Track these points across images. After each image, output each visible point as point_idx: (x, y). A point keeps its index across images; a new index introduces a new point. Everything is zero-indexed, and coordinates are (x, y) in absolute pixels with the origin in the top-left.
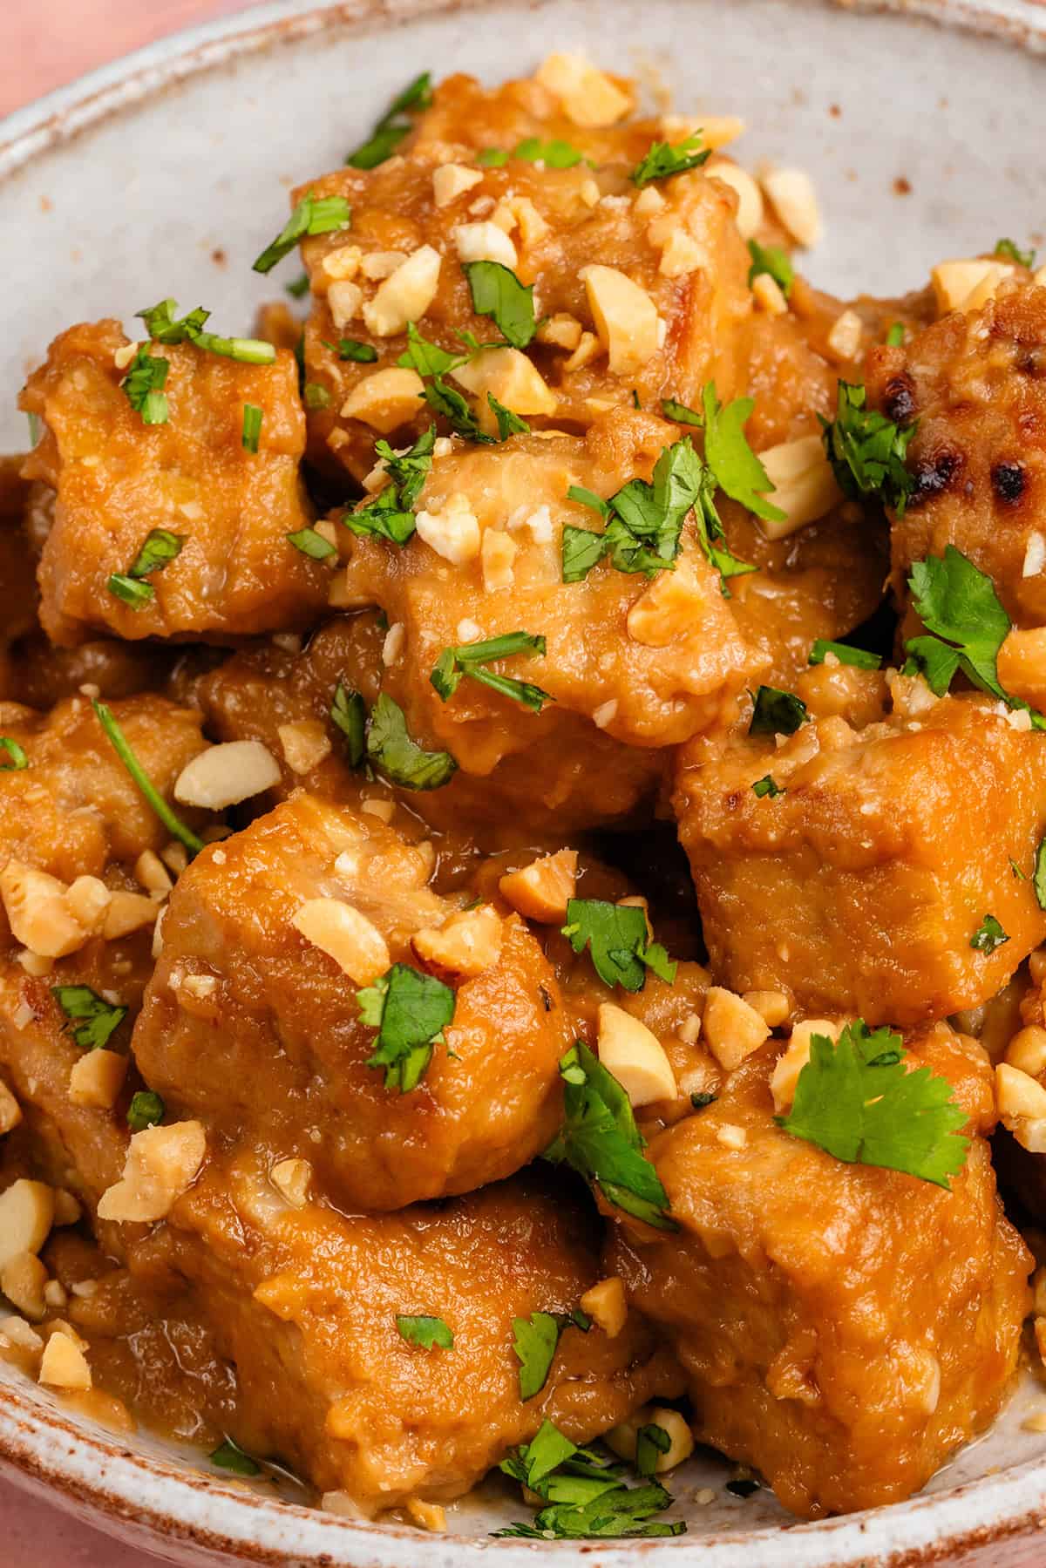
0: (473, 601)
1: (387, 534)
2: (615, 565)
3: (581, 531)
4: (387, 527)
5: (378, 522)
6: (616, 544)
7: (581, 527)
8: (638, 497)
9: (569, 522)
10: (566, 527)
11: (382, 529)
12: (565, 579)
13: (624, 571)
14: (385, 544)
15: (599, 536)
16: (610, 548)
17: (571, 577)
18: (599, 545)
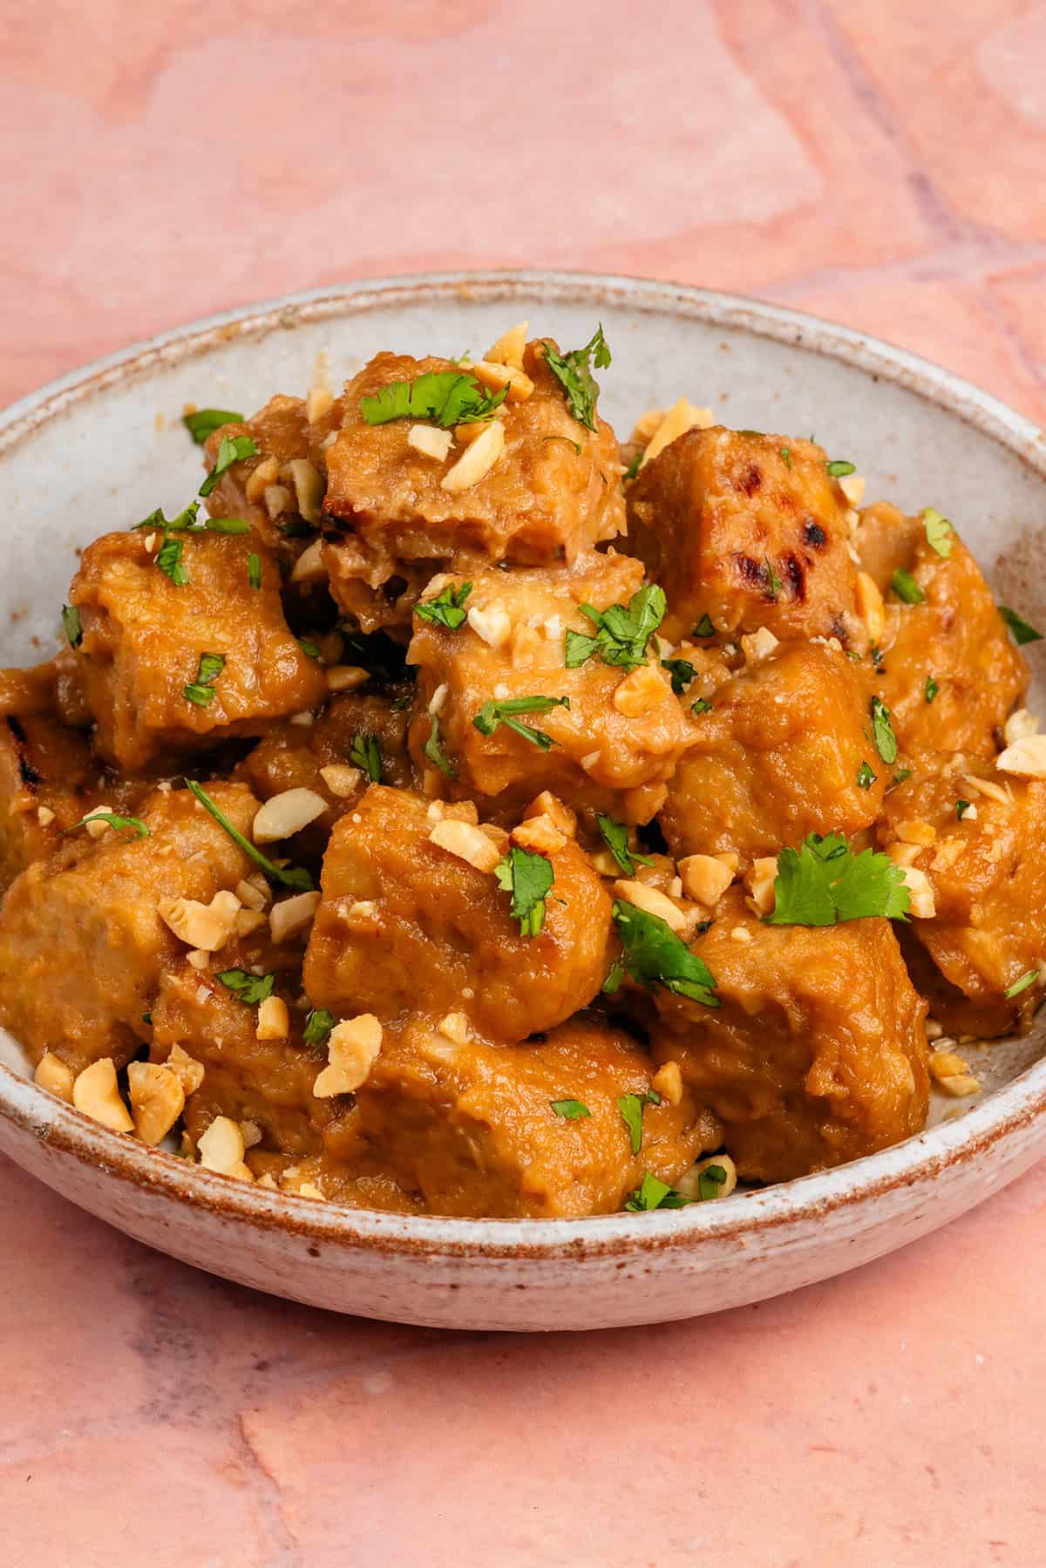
0: (506, 672)
1: (444, 621)
2: (604, 660)
3: (579, 635)
4: (445, 617)
5: (438, 612)
6: (605, 644)
7: (579, 632)
8: (619, 616)
9: (570, 627)
10: (568, 631)
11: (441, 617)
12: (567, 665)
13: (609, 664)
14: (442, 629)
15: (593, 639)
16: (601, 647)
17: (571, 665)
18: (593, 645)
